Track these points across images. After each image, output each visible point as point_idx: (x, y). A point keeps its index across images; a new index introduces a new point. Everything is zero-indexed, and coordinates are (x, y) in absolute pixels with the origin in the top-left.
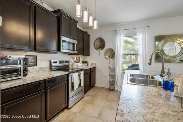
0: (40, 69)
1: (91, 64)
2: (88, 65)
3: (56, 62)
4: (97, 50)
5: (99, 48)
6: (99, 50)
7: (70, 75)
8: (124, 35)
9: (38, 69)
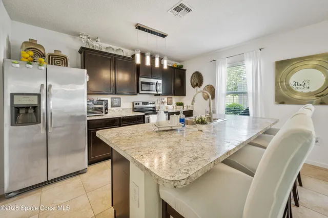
0: (123, 109)
1: (187, 107)
2: (183, 108)
3: (139, 104)
4: (194, 87)
5: (197, 85)
6: (196, 88)
7: (146, 116)
8: (226, 64)
9: (121, 110)
